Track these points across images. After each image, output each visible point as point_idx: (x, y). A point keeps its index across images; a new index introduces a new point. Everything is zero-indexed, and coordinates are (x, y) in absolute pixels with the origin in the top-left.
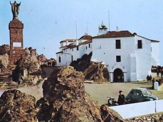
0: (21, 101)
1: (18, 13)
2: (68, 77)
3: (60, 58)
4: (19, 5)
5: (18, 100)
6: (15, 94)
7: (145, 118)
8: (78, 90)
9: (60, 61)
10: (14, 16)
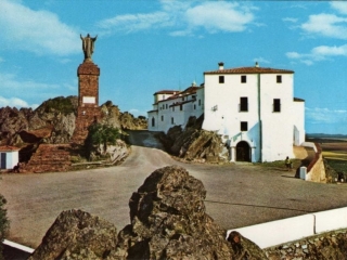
0: (91, 233)
1: (92, 52)
2: (176, 189)
3: (153, 120)
4: (94, 40)
5: (86, 230)
6: (81, 219)
7: (298, 245)
8: (195, 214)
9: (153, 124)
10: (86, 57)
